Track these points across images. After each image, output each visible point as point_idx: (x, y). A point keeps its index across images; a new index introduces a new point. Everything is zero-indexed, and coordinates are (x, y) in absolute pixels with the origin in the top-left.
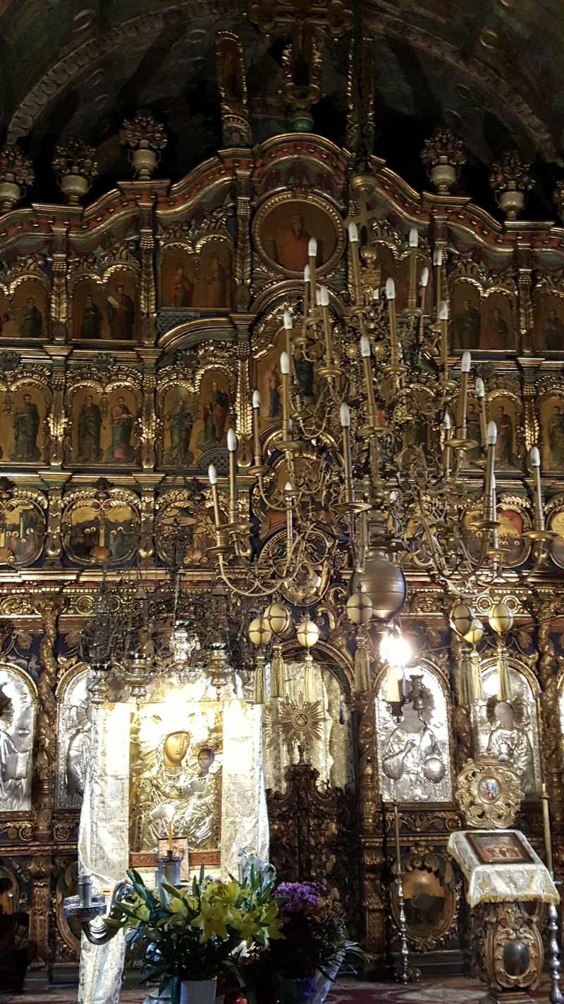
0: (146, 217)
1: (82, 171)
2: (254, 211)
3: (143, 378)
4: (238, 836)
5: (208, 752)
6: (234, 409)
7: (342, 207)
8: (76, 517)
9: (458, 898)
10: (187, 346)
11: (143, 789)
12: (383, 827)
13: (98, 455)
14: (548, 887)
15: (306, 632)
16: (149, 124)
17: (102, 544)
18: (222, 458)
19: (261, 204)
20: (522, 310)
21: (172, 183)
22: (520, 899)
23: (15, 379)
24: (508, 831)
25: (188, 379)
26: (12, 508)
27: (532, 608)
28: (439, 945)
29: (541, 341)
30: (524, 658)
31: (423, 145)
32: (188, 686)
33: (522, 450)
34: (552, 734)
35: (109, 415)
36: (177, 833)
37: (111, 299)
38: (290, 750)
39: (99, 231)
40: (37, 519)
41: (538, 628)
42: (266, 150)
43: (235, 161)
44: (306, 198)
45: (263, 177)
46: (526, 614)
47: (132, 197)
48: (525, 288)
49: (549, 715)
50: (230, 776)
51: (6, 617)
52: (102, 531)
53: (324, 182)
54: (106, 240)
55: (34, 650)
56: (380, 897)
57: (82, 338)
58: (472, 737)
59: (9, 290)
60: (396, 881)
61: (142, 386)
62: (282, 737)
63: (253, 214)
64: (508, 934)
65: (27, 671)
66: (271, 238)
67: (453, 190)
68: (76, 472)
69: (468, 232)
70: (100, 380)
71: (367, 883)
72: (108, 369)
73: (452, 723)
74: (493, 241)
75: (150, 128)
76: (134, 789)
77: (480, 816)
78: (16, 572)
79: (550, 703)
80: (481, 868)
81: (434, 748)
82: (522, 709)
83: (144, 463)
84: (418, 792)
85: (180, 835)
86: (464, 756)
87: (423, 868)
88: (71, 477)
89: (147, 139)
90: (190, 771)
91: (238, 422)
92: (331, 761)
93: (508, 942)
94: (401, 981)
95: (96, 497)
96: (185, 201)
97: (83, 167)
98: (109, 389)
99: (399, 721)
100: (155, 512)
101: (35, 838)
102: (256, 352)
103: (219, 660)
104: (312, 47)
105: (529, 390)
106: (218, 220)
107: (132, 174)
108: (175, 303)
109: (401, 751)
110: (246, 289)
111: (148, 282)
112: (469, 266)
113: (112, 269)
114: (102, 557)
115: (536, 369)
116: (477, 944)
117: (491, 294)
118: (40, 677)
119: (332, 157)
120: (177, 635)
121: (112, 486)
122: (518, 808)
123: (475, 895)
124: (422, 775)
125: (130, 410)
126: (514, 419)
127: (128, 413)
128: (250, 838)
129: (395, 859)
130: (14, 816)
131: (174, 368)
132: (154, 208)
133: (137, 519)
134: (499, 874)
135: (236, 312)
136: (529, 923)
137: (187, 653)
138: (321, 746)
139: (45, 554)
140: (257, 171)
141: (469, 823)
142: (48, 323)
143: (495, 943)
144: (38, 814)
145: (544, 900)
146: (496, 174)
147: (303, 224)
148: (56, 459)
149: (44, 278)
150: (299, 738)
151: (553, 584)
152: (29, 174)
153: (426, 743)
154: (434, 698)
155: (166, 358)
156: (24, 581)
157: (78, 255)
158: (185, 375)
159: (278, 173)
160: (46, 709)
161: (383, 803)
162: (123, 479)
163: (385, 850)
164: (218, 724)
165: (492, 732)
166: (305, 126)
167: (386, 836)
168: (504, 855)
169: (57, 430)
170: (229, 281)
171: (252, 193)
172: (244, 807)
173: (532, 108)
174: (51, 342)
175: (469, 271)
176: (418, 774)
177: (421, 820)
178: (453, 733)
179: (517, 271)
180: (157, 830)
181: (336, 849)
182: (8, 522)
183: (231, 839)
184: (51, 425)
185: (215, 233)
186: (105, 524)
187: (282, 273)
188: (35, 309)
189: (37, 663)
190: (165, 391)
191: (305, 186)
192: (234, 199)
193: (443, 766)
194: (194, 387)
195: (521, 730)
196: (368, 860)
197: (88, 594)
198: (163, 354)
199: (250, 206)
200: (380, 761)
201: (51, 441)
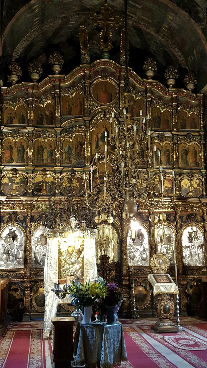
0: (57, 86)
1: (37, 71)
2: (91, 84)
3: (56, 137)
4: (89, 275)
5: (80, 252)
6: (84, 147)
7: (118, 83)
8: (36, 180)
9: (151, 294)
10: (70, 127)
11: (62, 262)
12: (129, 273)
13: (43, 161)
14: (176, 290)
15: (110, 219)
16: (58, 56)
17: (44, 189)
18: (81, 162)
19: (93, 82)
20: (173, 116)
21: (65, 76)
22: (168, 293)
23: (17, 137)
24: (165, 274)
25: (70, 138)
26: (17, 177)
27: (174, 209)
28: (145, 308)
29: (179, 126)
30: (172, 224)
31: (144, 64)
32: (74, 233)
33: (173, 160)
34: (179, 246)
35: (46, 148)
36: (71, 274)
37: (46, 112)
38: (101, 251)
39: (42, 90)
40: (25, 181)
41: (176, 215)
42: (95, 65)
43: (85, 69)
44: (107, 80)
45: (93, 73)
46: (173, 210)
47: (53, 80)
48: (174, 109)
49: (179, 241)
50: (86, 258)
51: (15, 210)
52: (44, 185)
53: (113, 74)
54: (45, 93)
55: (24, 221)
56: (128, 294)
57: (38, 124)
58: (156, 248)
59: (15, 109)
60: (133, 289)
61: (56, 140)
62: (99, 247)
63: (90, 85)
64: (165, 303)
65: (22, 227)
66: (96, 93)
67: (153, 78)
68: (36, 166)
69: (157, 91)
70: (43, 138)
71: (124, 290)
72: (46, 134)
73: (150, 243)
74: (165, 94)
75: (58, 58)
76: (59, 262)
77: (157, 270)
78: (19, 197)
79: (179, 237)
80: (157, 284)
81: (144, 250)
82: (171, 239)
83: (57, 164)
84: (139, 263)
85: (72, 275)
86: (153, 253)
87: (140, 285)
88: (35, 168)
89: (58, 61)
90: (75, 257)
91: (86, 151)
92: (113, 254)
93: (164, 305)
94: (134, 318)
95: (42, 174)
96: (69, 81)
97: (38, 70)
98: (46, 141)
99: (134, 242)
100: (60, 179)
101: (25, 276)
102: (91, 129)
103: (84, 226)
104: (109, 31)
105: (175, 142)
106: (79, 87)
107: (53, 73)
108: (66, 113)
109: (134, 251)
110: (88, 109)
111: (58, 107)
112: (157, 102)
113: (46, 103)
114: (44, 193)
115: (178, 135)
116: (156, 305)
117: (164, 111)
118: (26, 228)
119: (116, 67)
120: (72, 219)
121: (47, 171)
122: (168, 268)
123: (155, 292)
124: (140, 258)
125: (52, 147)
126: (170, 150)
127: (52, 148)
128: (92, 275)
129: (132, 283)
130: (19, 270)
131: (66, 134)
132: (60, 83)
133: (55, 181)
134: (162, 286)
135: (85, 117)
136: (170, 300)
137: (75, 224)
138: (110, 250)
139: (27, 192)
140: (92, 71)
141: (154, 272)
142: (27, 120)
143: (161, 305)
144: (26, 269)
145: (175, 293)
146: (166, 73)
147: (106, 88)
148: (30, 162)
149: (26, 106)
150: (104, 247)
151: (181, 202)
152: (21, 72)
153: (142, 249)
154: (145, 236)
155: (63, 131)
156: (21, 200)
157: (36, 98)
158: (69, 136)
159: (98, 72)
160: (28, 238)
161: (129, 267)
162: (51, 169)
163: (129, 280)
164: (83, 244)
165: (162, 246)
166: (107, 57)
167: (130, 276)
168: (164, 281)
169: (30, 153)
170: (83, 106)
171: (90, 78)
172: (91, 267)
173: (178, 49)
174: (28, 126)
175: (157, 104)
176: (139, 258)
177: (140, 272)
178: (150, 246)
179: (172, 104)
180: (66, 273)
181: (115, 280)
182: (16, 182)
183: (87, 276)
184: (28, 152)
185: (79, 91)
186: (45, 182)
187: (100, 104)
188: (23, 115)
189: (25, 224)
190: (63, 141)
191: (106, 76)
192: (84, 80)
193: (147, 256)
194: (72, 140)
195: (170, 245)
196: (124, 283)
197: (40, 204)
198: (63, 130)
199: (90, 82)
200: (128, 254)
201: (28, 157)
